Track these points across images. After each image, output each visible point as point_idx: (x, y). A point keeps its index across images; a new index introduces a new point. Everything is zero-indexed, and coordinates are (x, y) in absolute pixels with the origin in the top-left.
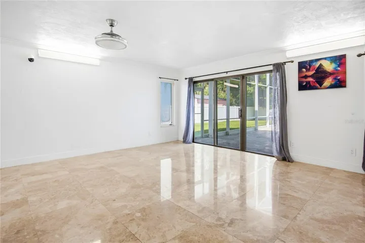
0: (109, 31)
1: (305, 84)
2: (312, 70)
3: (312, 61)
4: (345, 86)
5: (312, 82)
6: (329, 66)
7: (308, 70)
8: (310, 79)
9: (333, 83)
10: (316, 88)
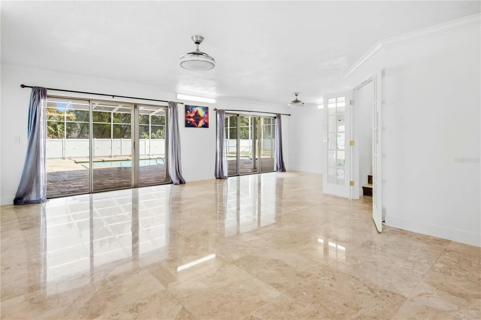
0: (194, 51)
1: (189, 122)
2: (193, 113)
3: (193, 107)
4: (208, 127)
5: (193, 121)
6: (202, 113)
7: (191, 112)
8: (192, 120)
9: (203, 124)
10: (195, 127)
